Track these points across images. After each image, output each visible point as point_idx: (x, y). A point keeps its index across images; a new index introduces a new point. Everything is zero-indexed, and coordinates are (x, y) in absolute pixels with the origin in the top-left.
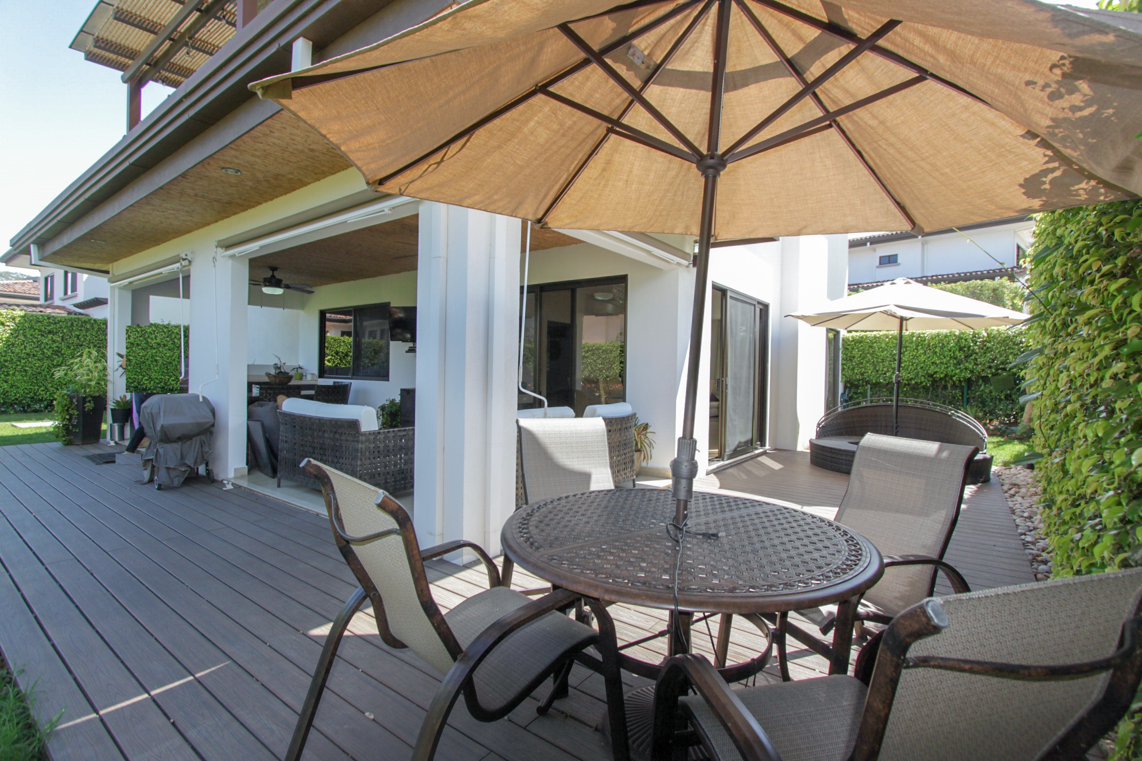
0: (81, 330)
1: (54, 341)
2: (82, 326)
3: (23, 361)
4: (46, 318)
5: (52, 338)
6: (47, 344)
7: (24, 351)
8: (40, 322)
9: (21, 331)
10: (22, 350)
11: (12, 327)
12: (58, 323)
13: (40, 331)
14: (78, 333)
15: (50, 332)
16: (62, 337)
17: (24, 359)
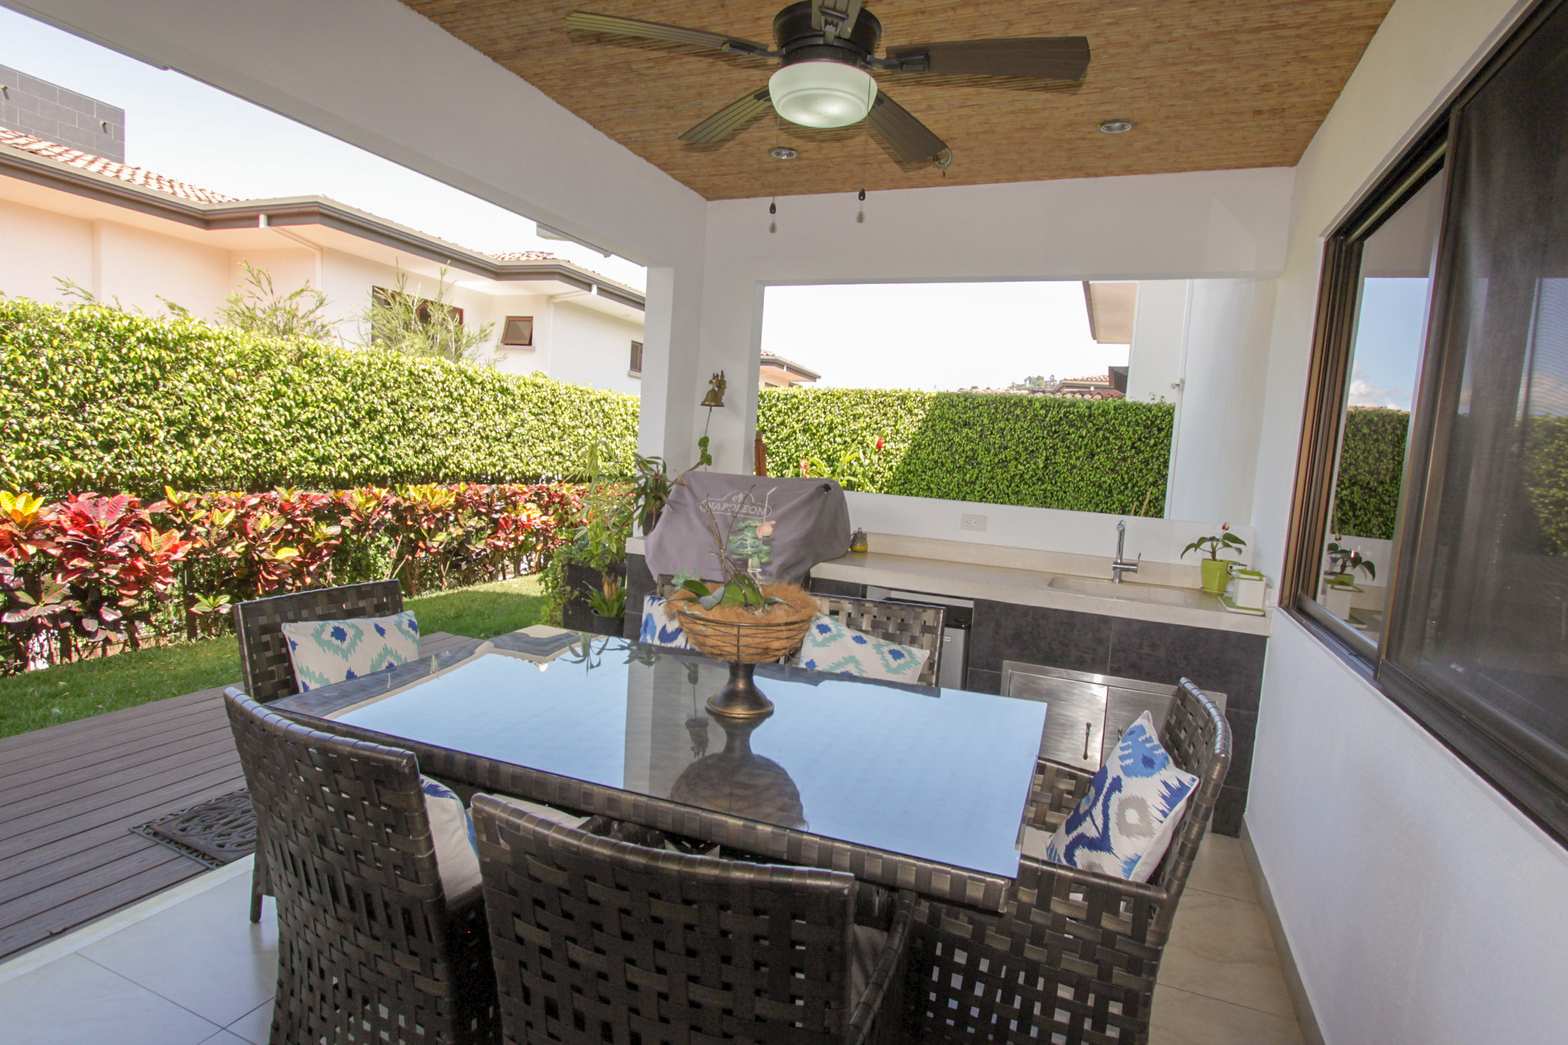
0: (1008, 420)
1: (970, 440)
2: (1010, 413)
3: (929, 473)
4: (962, 399)
5: (967, 434)
6: (960, 445)
7: (931, 457)
8: (954, 406)
9: (930, 423)
10: (929, 455)
11: (920, 417)
12: (977, 407)
13: (953, 422)
14: (1002, 425)
15: (966, 424)
16: (982, 430)
17: (930, 469)
